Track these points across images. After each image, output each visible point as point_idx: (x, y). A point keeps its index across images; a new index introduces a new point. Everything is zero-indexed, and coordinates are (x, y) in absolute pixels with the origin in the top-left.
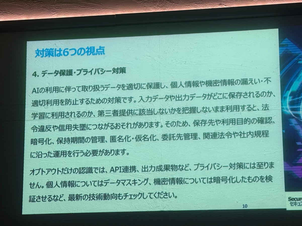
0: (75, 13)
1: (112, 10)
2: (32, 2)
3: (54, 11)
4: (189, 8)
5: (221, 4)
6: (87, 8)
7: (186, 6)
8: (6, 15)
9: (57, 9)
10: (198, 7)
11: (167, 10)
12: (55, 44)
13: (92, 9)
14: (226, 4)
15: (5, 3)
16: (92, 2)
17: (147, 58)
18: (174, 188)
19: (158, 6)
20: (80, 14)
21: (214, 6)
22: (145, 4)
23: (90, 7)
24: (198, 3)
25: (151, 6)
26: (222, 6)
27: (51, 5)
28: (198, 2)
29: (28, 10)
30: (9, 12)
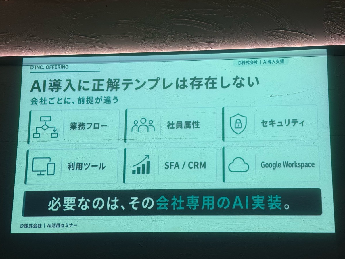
1: (116, 50)
2: (49, 41)
3: (68, 49)
5: (208, 47)
6: (95, 47)
8: (26, 51)
9: (70, 47)
10: (189, 49)
11: (163, 50)
13: (100, 48)
14: (212, 48)
15: (26, 41)
16: (100, 42)
19: (156, 47)
22: (145, 46)
23: (98, 46)
24: (190, 46)
25: (149, 48)
27: (65, 44)
29: (46, 47)
30: (29, 49)
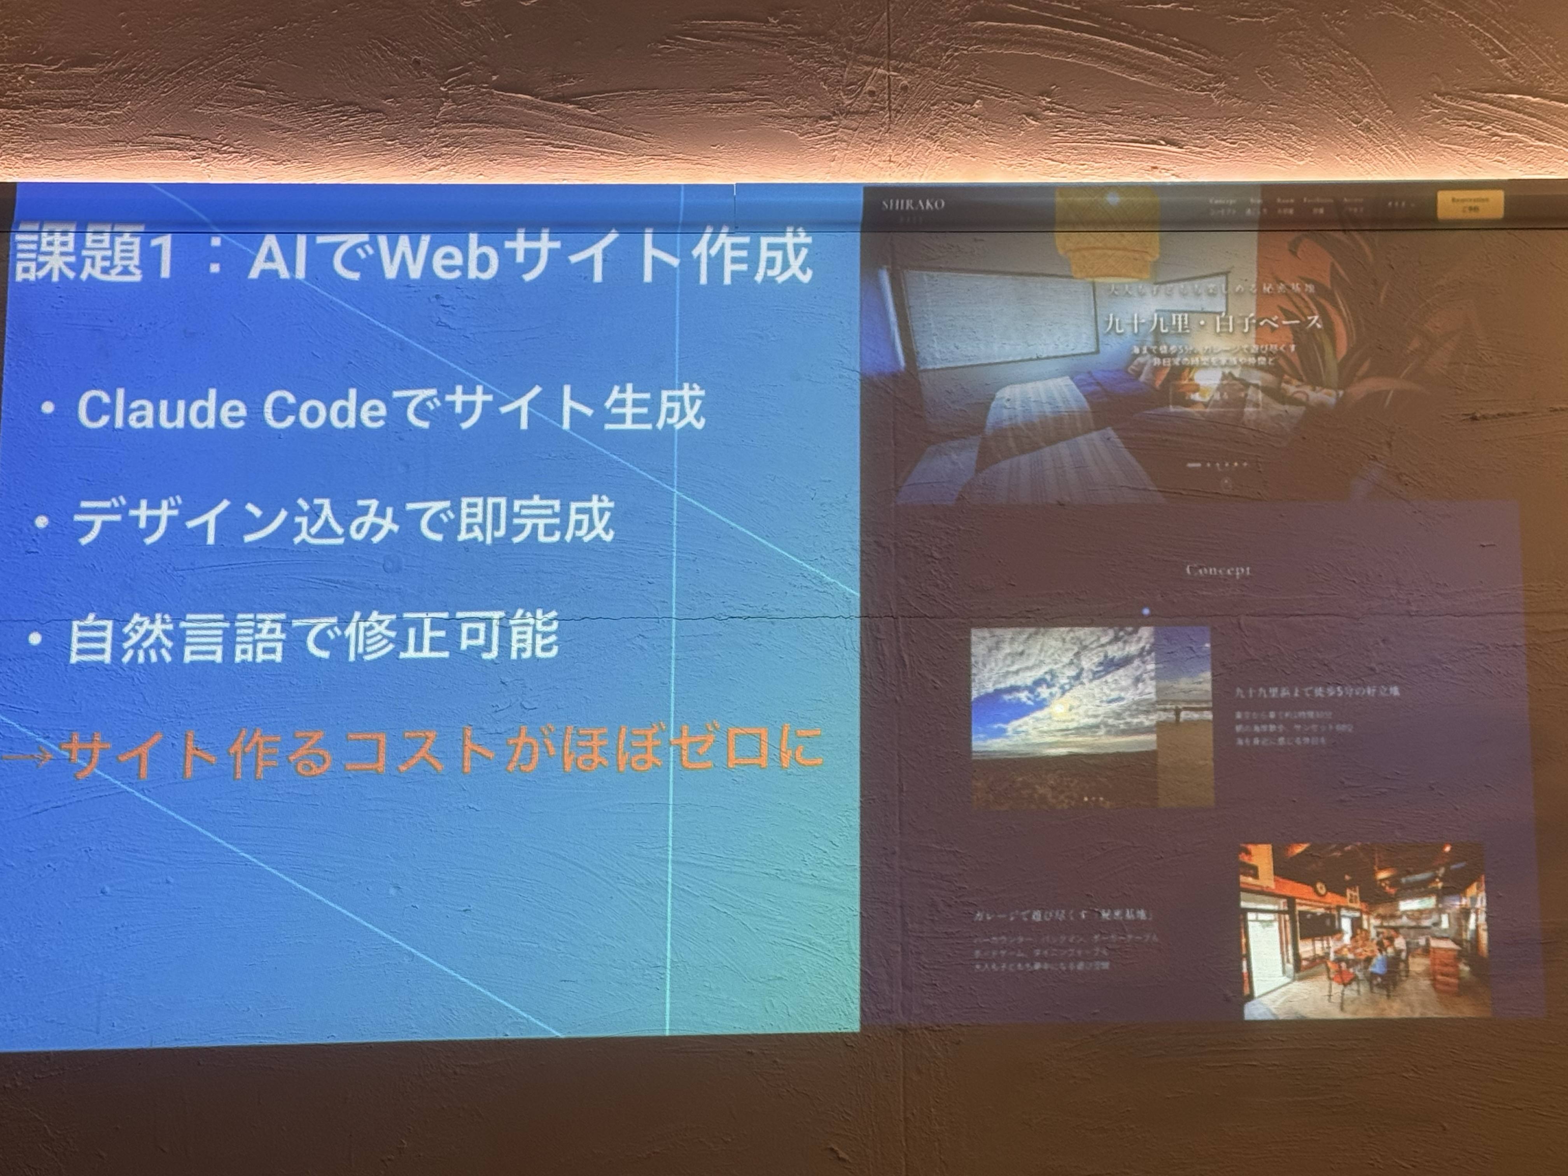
0: (529, 170)
1: (690, 166)
2: (335, 110)
3: (435, 156)
4: (1021, 176)
5: (1156, 168)
6: (580, 149)
7: (1009, 169)
8: (215, 158)
9: (446, 146)
10: (1058, 172)
11: (927, 178)
12: (437, 297)
13: (602, 157)
14: (1176, 170)
15: (212, 106)
16: (602, 127)
17: (841, 377)
18: (957, 935)
19: (890, 161)
20: (551, 176)
21: (1128, 175)
22: (834, 150)
23: (595, 144)
24: (1062, 159)
25: (859, 161)
26: (1160, 177)
27: (424, 128)
28: (1059, 152)
29: (318, 143)
30: (231, 149)
